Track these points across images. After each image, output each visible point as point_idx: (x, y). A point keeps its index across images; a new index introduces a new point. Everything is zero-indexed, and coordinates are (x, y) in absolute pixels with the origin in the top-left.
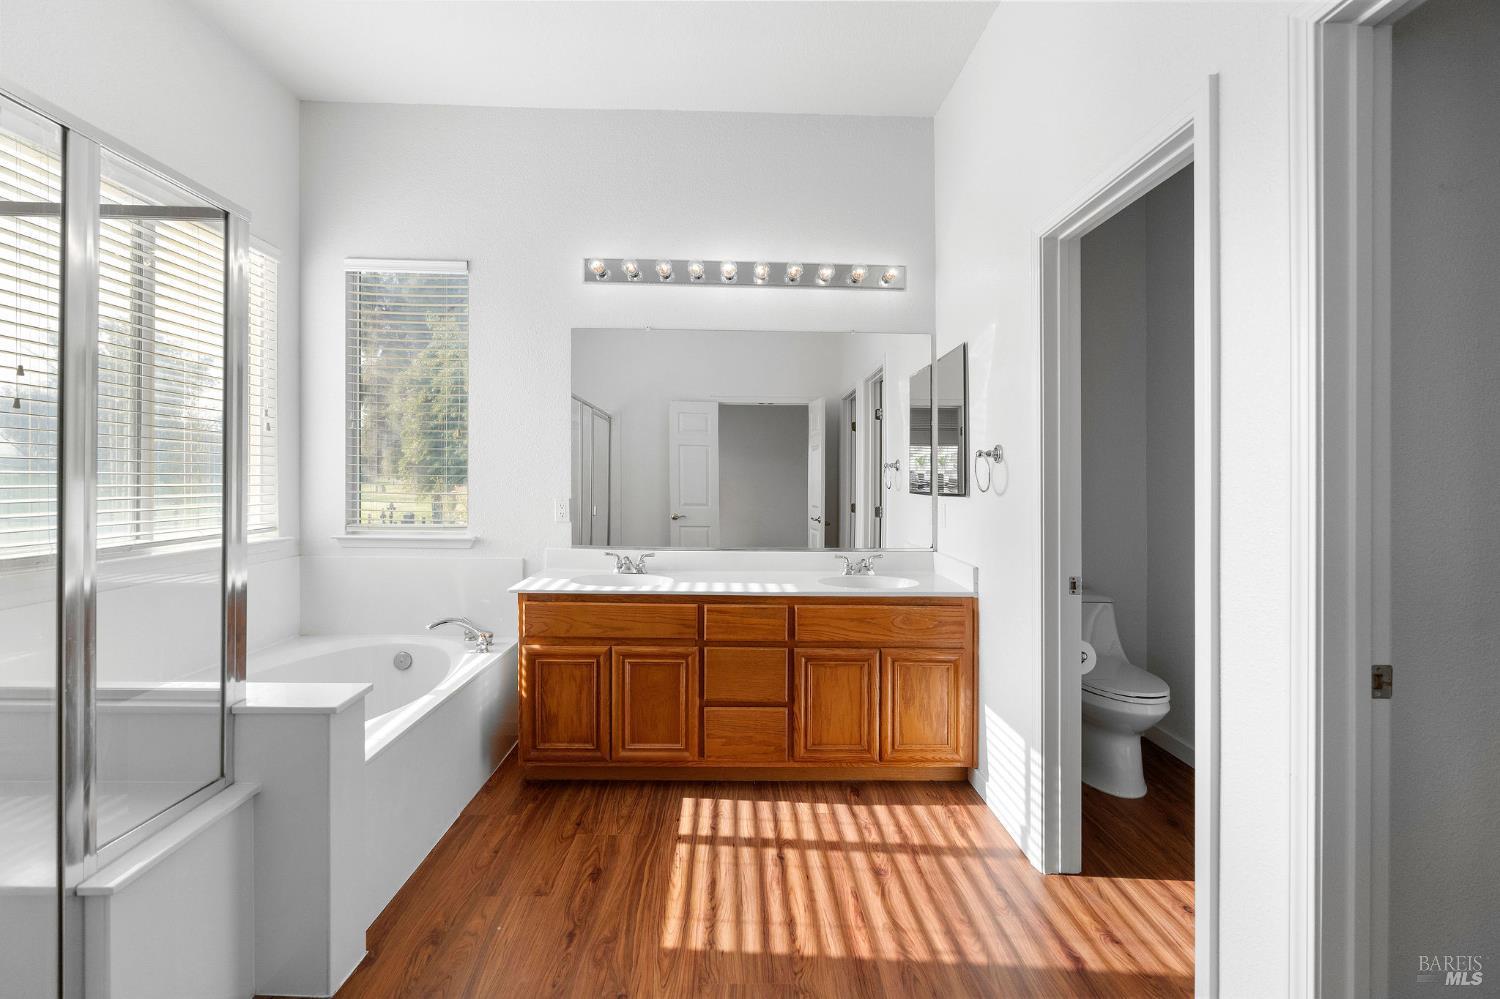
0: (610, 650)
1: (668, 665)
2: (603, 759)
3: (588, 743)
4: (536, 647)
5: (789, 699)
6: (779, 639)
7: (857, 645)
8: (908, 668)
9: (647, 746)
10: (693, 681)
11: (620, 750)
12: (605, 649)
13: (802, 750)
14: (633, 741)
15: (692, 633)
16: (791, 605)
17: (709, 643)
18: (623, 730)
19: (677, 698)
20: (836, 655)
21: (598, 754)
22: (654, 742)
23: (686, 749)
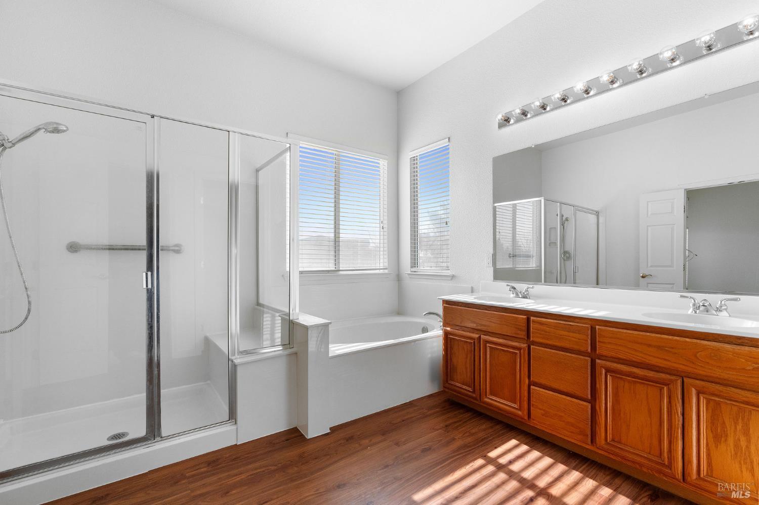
0: (480, 336)
1: (510, 352)
2: (476, 399)
3: (470, 387)
4: (448, 329)
5: (591, 397)
6: (582, 349)
7: (657, 369)
8: (718, 404)
9: (498, 400)
10: (524, 367)
11: (485, 397)
12: (477, 336)
13: (603, 442)
14: (491, 394)
15: (523, 334)
16: (594, 326)
17: (534, 343)
18: (486, 386)
19: (515, 375)
20: (634, 373)
21: (474, 395)
22: (501, 398)
23: (520, 409)
